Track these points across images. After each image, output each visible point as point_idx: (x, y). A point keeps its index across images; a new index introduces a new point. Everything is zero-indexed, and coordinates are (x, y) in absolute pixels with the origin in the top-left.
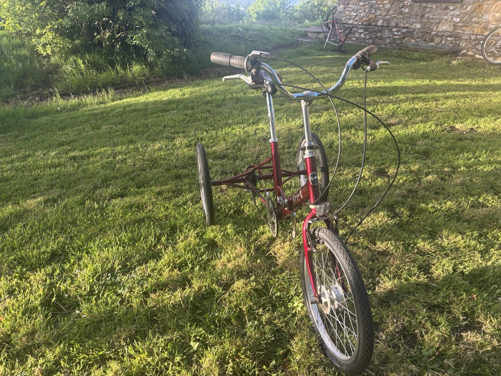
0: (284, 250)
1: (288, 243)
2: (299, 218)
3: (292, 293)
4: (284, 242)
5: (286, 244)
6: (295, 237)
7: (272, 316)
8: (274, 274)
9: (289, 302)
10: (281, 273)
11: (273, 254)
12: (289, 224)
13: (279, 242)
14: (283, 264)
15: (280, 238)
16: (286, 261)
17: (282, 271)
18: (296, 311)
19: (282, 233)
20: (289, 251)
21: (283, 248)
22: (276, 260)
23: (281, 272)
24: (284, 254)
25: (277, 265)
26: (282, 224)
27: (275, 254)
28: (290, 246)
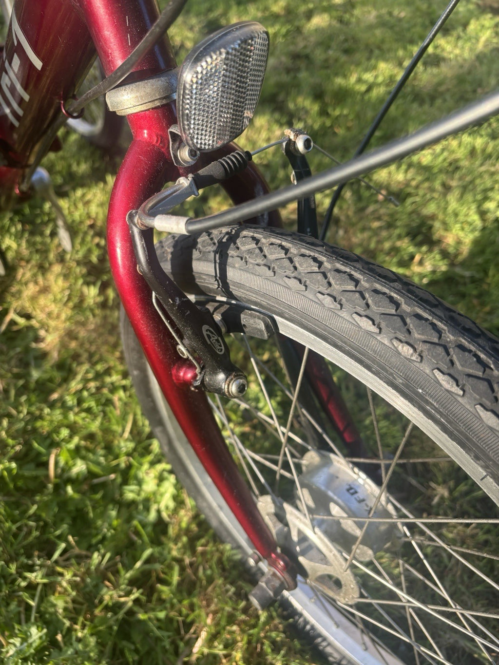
0: (51, 296)
1: (57, 268)
2: (65, 183)
3: (125, 445)
4: (43, 269)
5: (51, 277)
6: (73, 246)
7: (88, 572)
8: (43, 390)
9: (125, 482)
10: (66, 380)
11: (22, 321)
12: (41, 207)
13: (28, 275)
14: (63, 345)
15: (28, 261)
16: (71, 335)
17: (66, 370)
18: (159, 512)
19: (28, 241)
20: (69, 298)
21: (45, 290)
22: (38, 339)
23: (64, 374)
24: (54, 308)
25: (44, 355)
26: (23, 215)
27: (28, 317)
28: (66, 276)
